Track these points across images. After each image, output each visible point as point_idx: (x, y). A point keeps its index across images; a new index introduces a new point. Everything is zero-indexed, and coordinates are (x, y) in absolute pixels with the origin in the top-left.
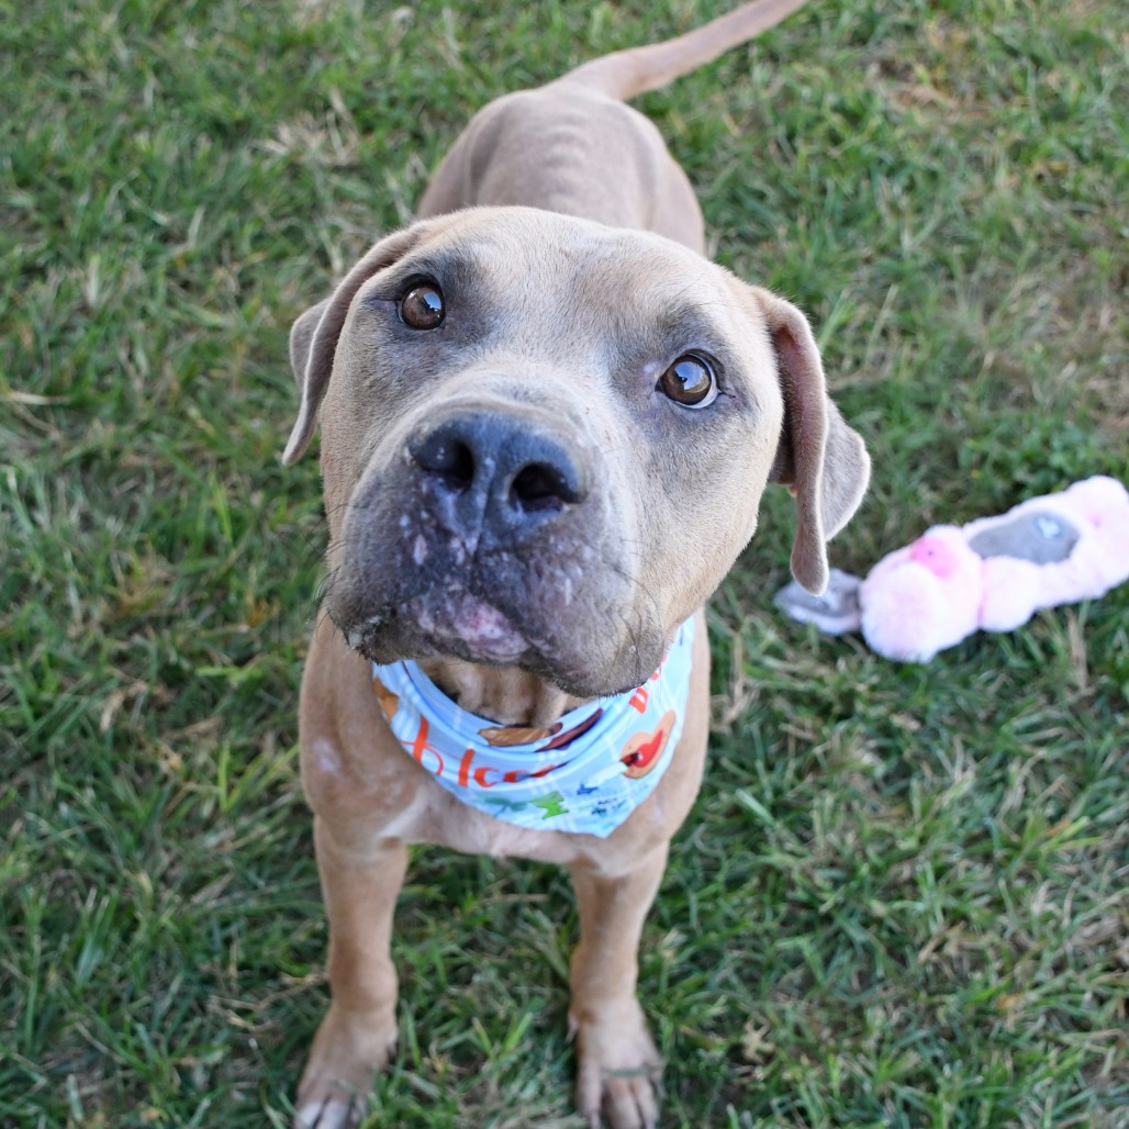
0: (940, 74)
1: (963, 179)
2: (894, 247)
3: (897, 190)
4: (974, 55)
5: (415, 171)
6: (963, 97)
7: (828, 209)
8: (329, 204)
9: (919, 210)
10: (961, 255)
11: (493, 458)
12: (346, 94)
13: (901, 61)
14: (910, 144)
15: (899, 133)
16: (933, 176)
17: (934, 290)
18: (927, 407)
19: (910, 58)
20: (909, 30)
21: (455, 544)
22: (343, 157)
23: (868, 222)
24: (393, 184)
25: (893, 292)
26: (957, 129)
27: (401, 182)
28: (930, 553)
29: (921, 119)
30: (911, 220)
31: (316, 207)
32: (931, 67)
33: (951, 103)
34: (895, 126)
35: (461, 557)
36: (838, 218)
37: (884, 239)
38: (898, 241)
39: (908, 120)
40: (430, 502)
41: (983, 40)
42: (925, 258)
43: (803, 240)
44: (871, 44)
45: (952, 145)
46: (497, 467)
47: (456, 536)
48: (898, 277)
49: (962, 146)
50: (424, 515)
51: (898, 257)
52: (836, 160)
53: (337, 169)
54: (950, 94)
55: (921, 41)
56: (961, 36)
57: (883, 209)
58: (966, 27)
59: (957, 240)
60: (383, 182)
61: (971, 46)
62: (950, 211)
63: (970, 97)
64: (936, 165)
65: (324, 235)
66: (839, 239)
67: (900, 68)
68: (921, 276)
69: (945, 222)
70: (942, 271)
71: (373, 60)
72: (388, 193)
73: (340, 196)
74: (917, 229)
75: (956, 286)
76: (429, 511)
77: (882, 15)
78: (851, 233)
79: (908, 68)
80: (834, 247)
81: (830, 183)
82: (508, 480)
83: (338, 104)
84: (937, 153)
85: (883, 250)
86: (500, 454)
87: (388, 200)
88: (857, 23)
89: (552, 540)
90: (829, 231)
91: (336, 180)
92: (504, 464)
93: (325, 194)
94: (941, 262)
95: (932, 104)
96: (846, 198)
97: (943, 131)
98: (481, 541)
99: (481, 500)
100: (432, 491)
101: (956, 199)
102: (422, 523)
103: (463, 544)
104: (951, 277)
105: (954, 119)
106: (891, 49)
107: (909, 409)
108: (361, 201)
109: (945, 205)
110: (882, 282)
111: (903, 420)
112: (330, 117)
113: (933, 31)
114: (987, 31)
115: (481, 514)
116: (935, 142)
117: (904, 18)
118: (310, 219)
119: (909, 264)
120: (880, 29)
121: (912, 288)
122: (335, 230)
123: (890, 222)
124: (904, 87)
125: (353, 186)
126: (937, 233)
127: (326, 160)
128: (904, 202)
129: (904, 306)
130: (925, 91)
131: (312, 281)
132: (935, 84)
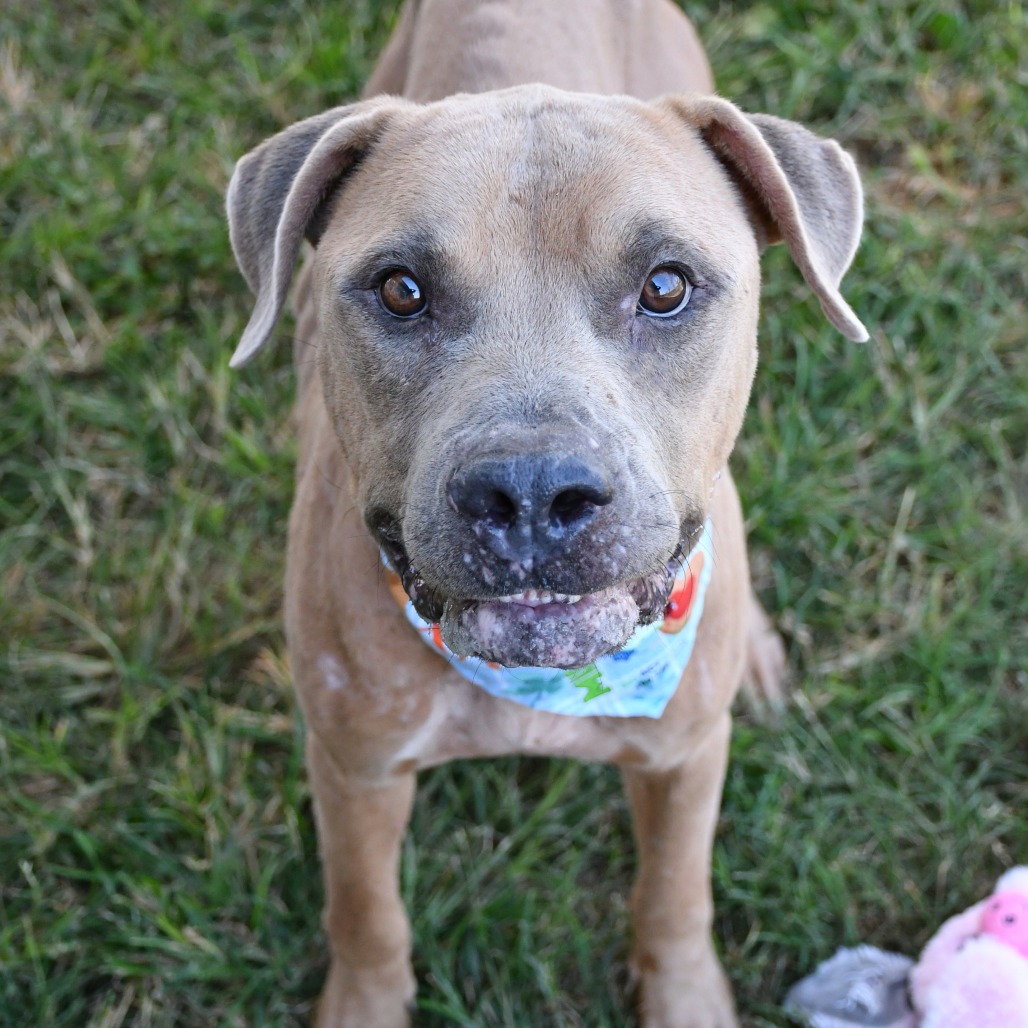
0: (947, 152)
1: (996, 310)
2: (903, 430)
3: (899, 343)
4: (993, 118)
5: (190, 375)
6: (982, 182)
7: (801, 380)
8: (64, 435)
9: (935, 369)
10: (1004, 433)
11: (529, 498)
12: (75, 263)
13: (886, 138)
14: (913, 268)
15: (894, 254)
16: (948, 311)
17: (970, 492)
18: (978, 673)
19: (901, 133)
20: (895, 89)
21: (515, 567)
22: (80, 357)
23: (860, 394)
24: (157, 397)
25: (909, 497)
26: (977, 232)
27: (169, 395)
28: (1010, 920)
29: (924, 226)
30: (925, 384)
31: (44, 441)
32: (931, 142)
33: (966, 194)
34: (888, 241)
35: (522, 575)
36: (817, 392)
37: (887, 419)
38: (909, 420)
39: (906, 232)
40: (485, 541)
41: (1004, 94)
42: (951, 441)
43: (769, 437)
44: (841, 117)
45: (973, 263)
46: (533, 503)
47: (513, 562)
48: (915, 475)
49: (987, 262)
50: (483, 552)
51: (911, 446)
52: (804, 305)
53: (71, 378)
54: (963, 181)
55: (913, 102)
56: (971, 92)
57: (882, 374)
58: (976, 75)
59: (996, 410)
60: (142, 395)
61: (987, 104)
62: (980, 365)
63: (993, 182)
64: (953, 296)
65: (60, 486)
66: (821, 425)
67: (886, 148)
68: (948, 470)
69: (973, 383)
70: (976, 459)
71: (111, 206)
72: (153, 412)
73: (80, 423)
74: (933, 398)
75: (1001, 478)
76: (485, 548)
77: (855, 69)
78: (838, 416)
79: (898, 147)
80: (814, 438)
81: (800, 343)
82: (545, 510)
83: (65, 278)
84: (953, 276)
85: (887, 436)
86: (532, 493)
87: (151, 424)
88: (817, 86)
89: (594, 538)
90: (804, 417)
91: (72, 398)
92: (538, 499)
93: (56, 419)
94: (974, 443)
95: (939, 199)
96: (825, 361)
97: (959, 240)
98: (535, 559)
99: (527, 530)
100: (485, 531)
101: (987, 346)
102: (482, 557)
103: (522, 567)
104: (992, 465)
105: (971, 220)
106: (871, 120)
107: (952, 681)
108: (113, 429)
109: (972, 356)
110: (893, 483)
111: (946, 700)
112: (53, 298)
113: (930, 91)
114: (1009, 80)
115: (530, 541)
116: (948, 261)
117: (884, 72)
118: (36, 462)
119: (928, 455)
120: (852, 93)
121: (935, 489)
122: (76, 477)
123: (893, 390)
124: (895, 175)
125: (96, 403)
126: (963, 402)
127: (54, 365)
128: (911, 361)
129: (928, 518)
130: (927, 182)
131: (46, 558)
132: (939, 167)
